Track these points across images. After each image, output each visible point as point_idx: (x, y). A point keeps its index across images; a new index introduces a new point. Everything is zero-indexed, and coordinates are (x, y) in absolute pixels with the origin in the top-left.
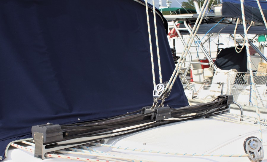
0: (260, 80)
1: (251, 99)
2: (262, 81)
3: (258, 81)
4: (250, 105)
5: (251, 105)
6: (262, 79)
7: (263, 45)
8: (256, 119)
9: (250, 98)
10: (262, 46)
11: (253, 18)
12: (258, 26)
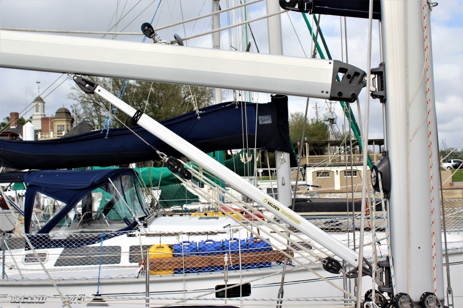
0: (16, 243)
1: (5, 270)
2: (18, 245)
3: (13, 245)
4: (3, 278)
5: (6, 278)
6: (18, 241)
7: (20, 194)
8: (13, 298)
9: (4, 268)
10: (20, 196)
11: (3, 162)
12: (11, 172)
